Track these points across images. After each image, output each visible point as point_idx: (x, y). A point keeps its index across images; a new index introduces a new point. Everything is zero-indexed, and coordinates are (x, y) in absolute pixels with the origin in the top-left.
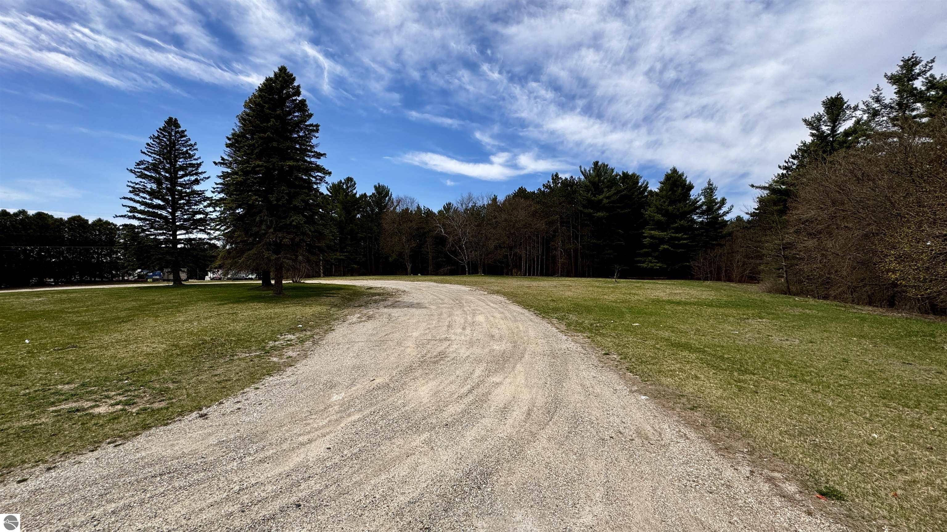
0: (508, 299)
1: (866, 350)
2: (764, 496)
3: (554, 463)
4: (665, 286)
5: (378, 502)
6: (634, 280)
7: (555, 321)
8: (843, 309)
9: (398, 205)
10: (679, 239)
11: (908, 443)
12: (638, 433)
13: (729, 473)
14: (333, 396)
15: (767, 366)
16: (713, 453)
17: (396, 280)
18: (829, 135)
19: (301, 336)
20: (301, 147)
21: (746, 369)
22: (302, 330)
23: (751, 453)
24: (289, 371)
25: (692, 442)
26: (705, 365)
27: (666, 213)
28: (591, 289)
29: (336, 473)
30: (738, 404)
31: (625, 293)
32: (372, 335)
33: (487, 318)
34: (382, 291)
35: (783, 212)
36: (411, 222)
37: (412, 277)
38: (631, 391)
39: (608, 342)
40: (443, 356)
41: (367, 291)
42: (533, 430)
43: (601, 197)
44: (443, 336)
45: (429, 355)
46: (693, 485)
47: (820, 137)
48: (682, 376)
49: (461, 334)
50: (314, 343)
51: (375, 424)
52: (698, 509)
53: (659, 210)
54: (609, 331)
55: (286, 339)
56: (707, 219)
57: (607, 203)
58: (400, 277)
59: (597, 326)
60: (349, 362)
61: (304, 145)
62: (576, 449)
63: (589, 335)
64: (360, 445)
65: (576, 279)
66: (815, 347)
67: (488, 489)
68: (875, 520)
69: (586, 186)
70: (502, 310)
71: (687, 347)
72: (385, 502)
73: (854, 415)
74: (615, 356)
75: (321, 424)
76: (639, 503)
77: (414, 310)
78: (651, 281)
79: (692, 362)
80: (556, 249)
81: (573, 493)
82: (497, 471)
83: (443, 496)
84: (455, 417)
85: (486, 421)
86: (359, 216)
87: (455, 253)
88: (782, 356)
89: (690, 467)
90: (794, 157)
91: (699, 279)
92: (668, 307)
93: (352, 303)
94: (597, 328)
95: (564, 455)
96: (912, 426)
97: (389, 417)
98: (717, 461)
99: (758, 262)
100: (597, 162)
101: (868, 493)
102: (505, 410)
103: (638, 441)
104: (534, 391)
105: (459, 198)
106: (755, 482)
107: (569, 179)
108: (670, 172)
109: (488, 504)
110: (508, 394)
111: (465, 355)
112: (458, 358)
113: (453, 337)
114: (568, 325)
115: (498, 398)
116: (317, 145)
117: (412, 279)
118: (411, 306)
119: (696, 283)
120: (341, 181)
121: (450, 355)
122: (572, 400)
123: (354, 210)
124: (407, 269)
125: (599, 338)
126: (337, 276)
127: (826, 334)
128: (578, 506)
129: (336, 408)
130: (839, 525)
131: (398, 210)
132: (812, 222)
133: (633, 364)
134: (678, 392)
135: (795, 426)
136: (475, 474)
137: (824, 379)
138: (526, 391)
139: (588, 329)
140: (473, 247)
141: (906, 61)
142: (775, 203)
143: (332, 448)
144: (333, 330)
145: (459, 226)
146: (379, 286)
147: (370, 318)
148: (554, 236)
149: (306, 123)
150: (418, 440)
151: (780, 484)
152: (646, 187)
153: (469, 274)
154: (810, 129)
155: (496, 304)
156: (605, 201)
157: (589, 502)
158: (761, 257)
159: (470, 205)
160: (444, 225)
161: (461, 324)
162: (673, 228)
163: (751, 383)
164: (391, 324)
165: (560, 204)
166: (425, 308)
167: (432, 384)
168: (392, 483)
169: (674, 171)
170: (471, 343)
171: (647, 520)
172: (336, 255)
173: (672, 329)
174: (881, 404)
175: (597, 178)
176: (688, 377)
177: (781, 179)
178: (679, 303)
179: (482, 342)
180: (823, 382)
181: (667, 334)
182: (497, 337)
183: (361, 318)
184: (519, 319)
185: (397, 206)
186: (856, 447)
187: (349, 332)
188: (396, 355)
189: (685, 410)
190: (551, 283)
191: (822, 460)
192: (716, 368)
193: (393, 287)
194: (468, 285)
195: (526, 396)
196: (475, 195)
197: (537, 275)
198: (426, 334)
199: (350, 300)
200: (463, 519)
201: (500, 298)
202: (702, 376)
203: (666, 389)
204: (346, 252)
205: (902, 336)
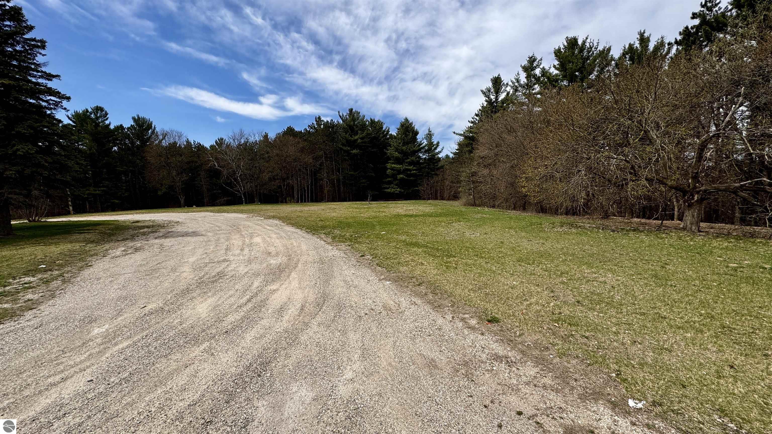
0: (283, 222)
1: (512, 235)
2: (459, 330)
3: (323, 342)
4: (403, 205)
5: (153, 414)
6: (382, 202)
7: (323, 236)
8: (502, 213)
9: (164, 138)
10: (410, 170)
11: (529, 284)
12: (384, 307)
13: (440, 321)
14: (93, 330)
15: (462, 251)
16: (431, 311)
17: (168, 212)
18: (494, 102)
19: (45, 276)
20: (19, 64)
21: (451, 254)
22: (45, 271)
23: (452, 306)
24: (29, 314)
25: (419, 306)
26: (427, 255)
27: (401, 152)
28: (351, 210)
29: (100, 401)
30: (446, 277)
31: (376, 212)
32: (141, 265)
33: (264, 239)
34: (151, 224)
35: (470, 152)
36: (181, 156)
37: (186, 209)
38: (380, 280)
39: (363, 247)
40: (221, 275)
41: (133, 224)
42: (306, 321)
43: (356, 137)
44: (222, 258)
45: (207, 276)
46: (419, 334)
47: (490, 102)
48: (413, 264)
49: (239, 255)
50: (64, 282)
51: (147, 347)
52: (422, 348)
53: (397, 150)
54: (364, 239)
55: (21, 283)
56: (428, 156)
57: (361, 143)
58: (173, 210)
59: (355, 237)
60: (113, 294)
61: (24, 62)
62: (340, 328)
63: (349, 243)
64: (130, 369)
65: (339, 203)
66: (488, 236)
67: (268, 375)
68: (513, 329)
69: (344, 128)
70: (278, 231)
71: (416, 245)
72: (162, 412)
73: (506, 273)
74: (369, 257)
75: (78, 360)
76: (384, 354)
77: (189, 238)
78: (394, 202)
79: (419, 254)
80: (322, 180)
81: (338, 360)
82: (275, 358)
83: (225, 391)
84: (235, 324)
85: (264, 322)
86: (116, 148)
87: (230, 184)
88: (471, 244)
89: (417, 322)
90: (477, 115)
91: (424, 199)
92: (404, 219)
93: (115, 238)
94: (355, 238)
95: (330, 334)
96: (531, 274)
97: (165, 337)
98: (433, 315)
99: (458, 185)
100: (352, 109)
101: (510, 315)
102: (281, 310)
103: (384, 313)
104: (306, 291)
105: (231, 134)
106: (454, 323)
107: (330, 122)
108: (403, 121)
109: (268, 386)
110: (284, 297)
111: (244, 272)
112: (237, 275)
113: (232, 258)
114: (334, 238)
115: (275, 301)
116: (45, 64)
117: (186, 210)
118: (186, 234)
119: (423, 202)
120: (87, 110)
121: (229, 273)
122: (337, 292)
123: (109, 142)
124: (180, 202)
125: (357, 245)
126: (93, 212)
127: (493, 228)
128: (342, 368)
129: (99, 341)
130: (496, 337)
131: (164, 143)
132: (486, 158)
133: (381, 261)
134: (410, 275)
135: (476, 285)
136: (255, 365)
137: (492, 255)
138: (299, 292)
139: (349, 239)
140: (248, 179)
141: (530, 58)
142: (467, 146)
143: (94, 380)
144: (90, 266)
145: (233, 160)
146: (148, 219)
147: (137, 250)
148: (320, 169)
149: (24, 36)
150: (197, 351)
151: (468, 321)
152: (388, 131)
153: (246, 203)
154: (485, 96)
155: (272, 227)
156: (359, 141)
157: (350, 363)
158: (459, 182)
159: (243, 141)
160: (217, 159)
161: (239, 246)
162: (407, 163)
163: (454, 262)
164: (163, 254)
165: (324, 142)
166: (202, 235)
167: (211, 301)
168: (170, 394)
169: (406, 120)
170: (250, 261)
171: (390, 364)
172: (89, 190)
173: (407, 233)
174: (518, 265)
175: (352, 123)
176: (416, 265)
177: (470, 130)
178: (411, 216)
179: (260, 259)
180: (491, 256)
181: (404, 237)
182: (273, 253)
183: (127, 251)
184: (293, 237)
185: (162, 140)
186: (506, 291)
187: (112, 266)
188: (170, 281)
189: (415, 286)
190: (319, 207)
191: (490, 302)
192: (434, 256)
193: (164, 219)
194: (245, 213)
195: (299, 296)
196: (247, 130)
197: (308, 202)
198: (204, 258)
199: (110, 235)
200: (245, 404)
201: (276, 222)
202: (425, 262)
203: (403, 274)
204: (103, 186)
205: (528, 226)
